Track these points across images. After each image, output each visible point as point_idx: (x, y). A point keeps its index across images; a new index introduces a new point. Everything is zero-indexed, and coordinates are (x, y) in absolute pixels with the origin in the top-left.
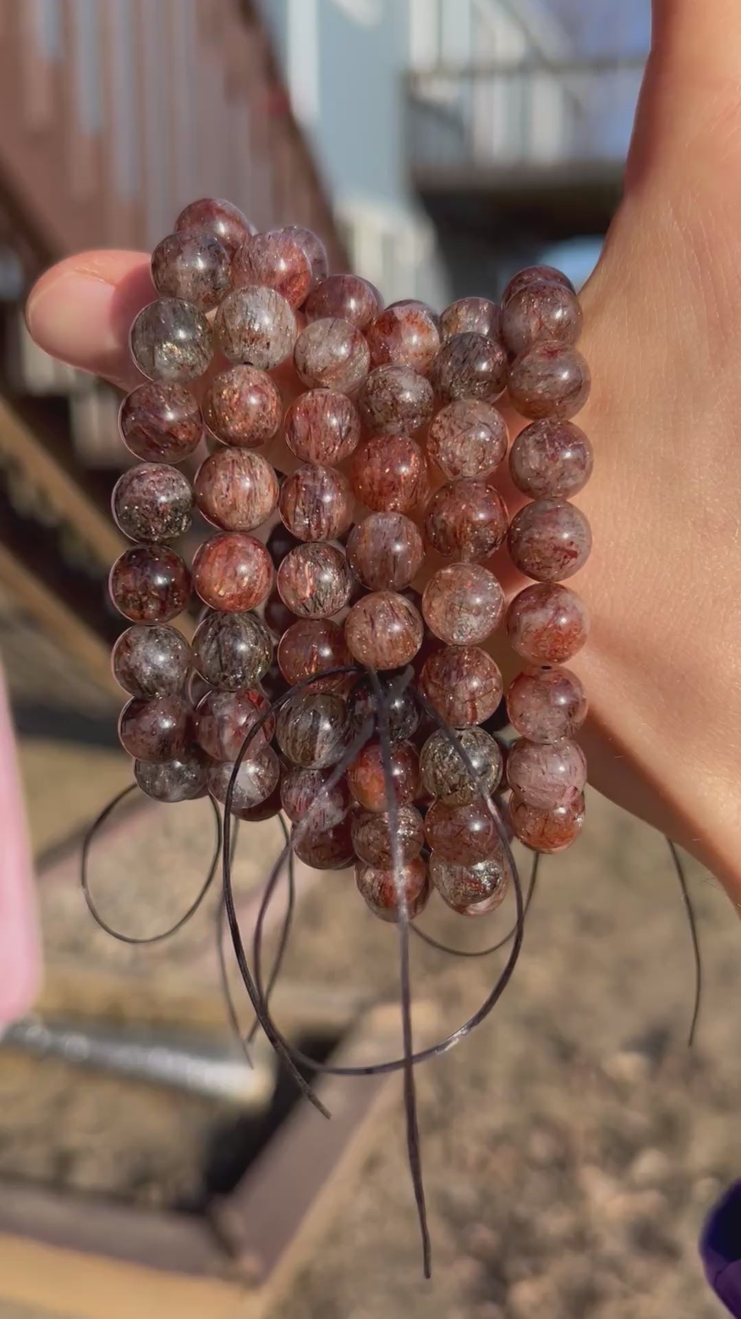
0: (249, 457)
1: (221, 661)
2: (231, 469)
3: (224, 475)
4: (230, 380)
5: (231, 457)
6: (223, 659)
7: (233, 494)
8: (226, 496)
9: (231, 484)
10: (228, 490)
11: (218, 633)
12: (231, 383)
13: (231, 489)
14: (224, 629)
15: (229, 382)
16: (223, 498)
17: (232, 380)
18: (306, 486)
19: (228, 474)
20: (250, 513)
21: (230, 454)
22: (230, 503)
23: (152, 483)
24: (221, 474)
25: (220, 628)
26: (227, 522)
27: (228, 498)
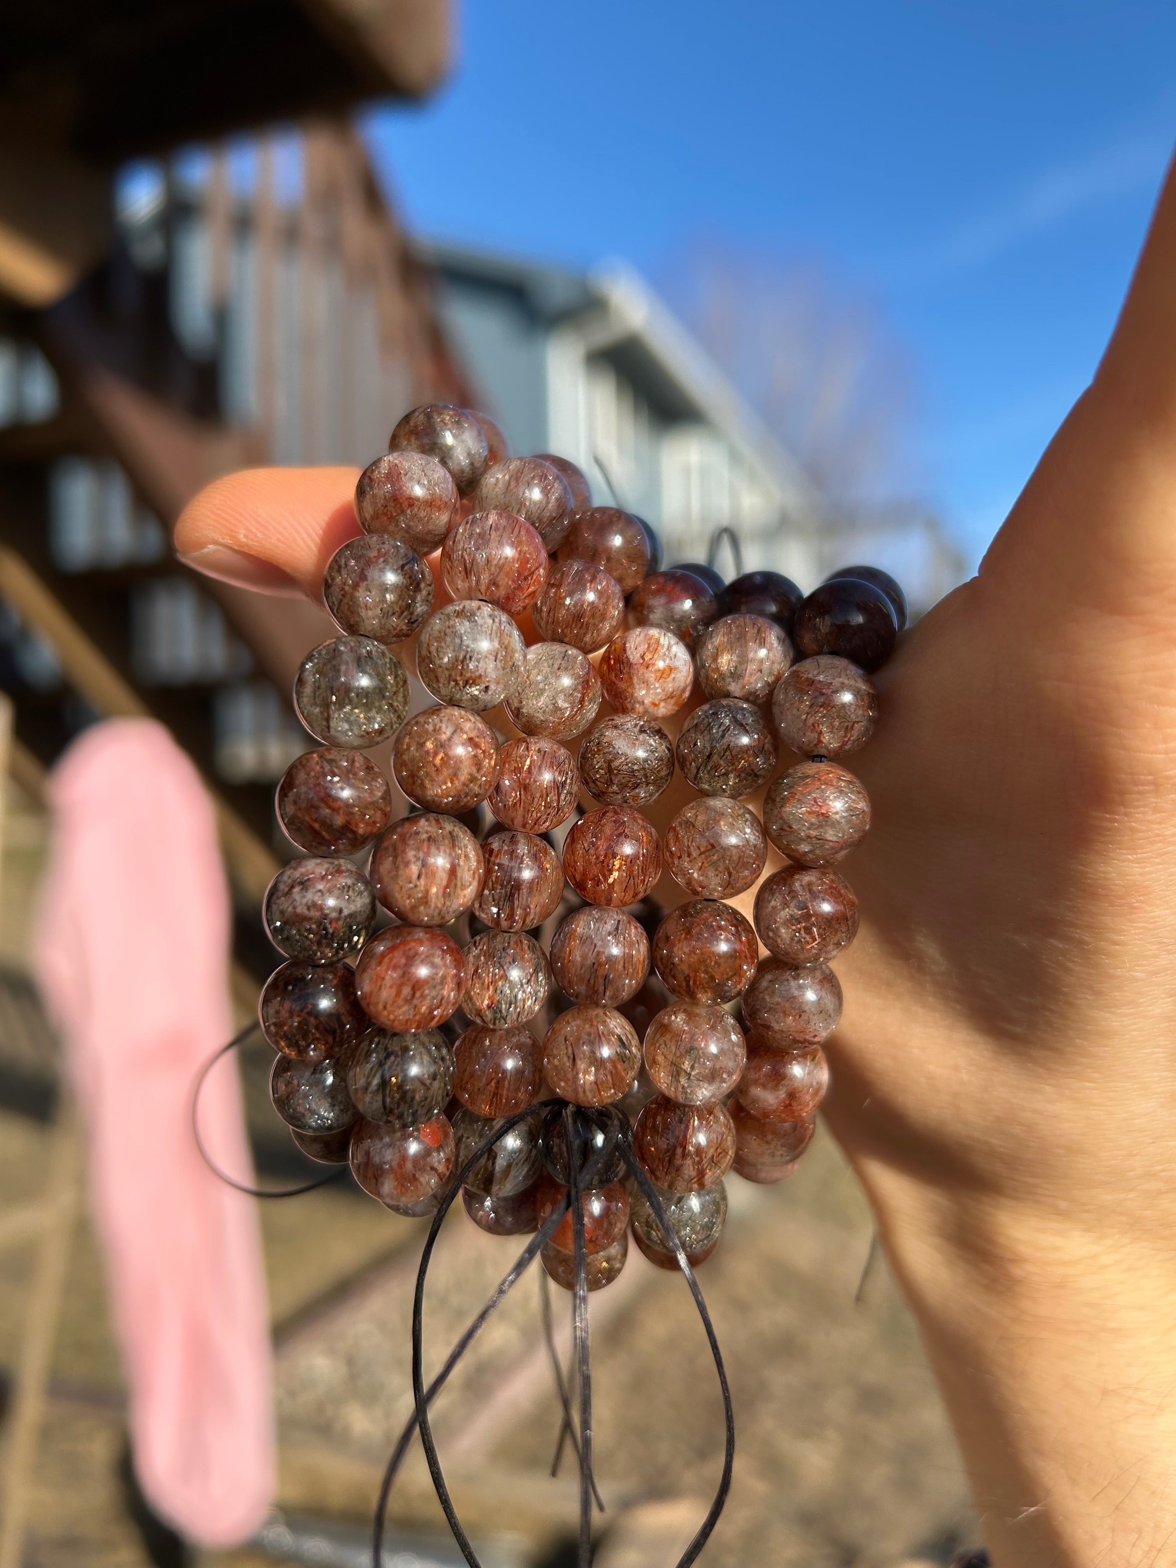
0: (450, 833)
1: (384, 1102)
2: (425, 850)
3: (415, 856)
4: (438, 727)
5: (427, 832)
6: (388, 1100)
7: (426, 885)
8: (416, 886)
9: (423, 871)
10: (419, 877)
11: (384, 1064)
12: (437, 731)
13: (423, 877)
14: (392, 1058)
15: (435, 730)
16: (411, 889)
17: (440, 728)
18: (499, 865)
19: (421, 855)
20: (445, 907)
21: (424, 826)
22: (420, 895)
23: (319, 894)
24: (411, 854)
25: (388, 1057)
26: (411, 917)
27: (418, 889)
